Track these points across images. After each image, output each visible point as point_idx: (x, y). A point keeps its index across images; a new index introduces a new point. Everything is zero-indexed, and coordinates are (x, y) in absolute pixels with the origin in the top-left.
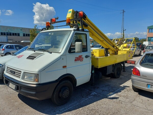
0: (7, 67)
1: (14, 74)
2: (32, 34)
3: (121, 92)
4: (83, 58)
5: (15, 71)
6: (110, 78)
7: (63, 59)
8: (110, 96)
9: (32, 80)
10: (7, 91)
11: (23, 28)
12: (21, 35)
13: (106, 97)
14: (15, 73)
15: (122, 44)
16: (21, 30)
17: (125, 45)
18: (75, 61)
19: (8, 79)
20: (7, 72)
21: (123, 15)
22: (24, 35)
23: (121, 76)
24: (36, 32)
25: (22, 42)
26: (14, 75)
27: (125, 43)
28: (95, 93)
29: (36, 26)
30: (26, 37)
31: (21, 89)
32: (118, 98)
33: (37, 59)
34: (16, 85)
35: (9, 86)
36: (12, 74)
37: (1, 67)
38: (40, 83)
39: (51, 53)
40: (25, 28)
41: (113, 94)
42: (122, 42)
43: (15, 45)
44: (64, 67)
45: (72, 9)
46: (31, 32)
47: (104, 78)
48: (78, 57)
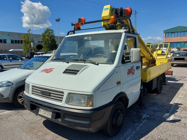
0: (33, 87)
1: (48, 97)
2: (24, 41)
3: (177, 111)
4: (134, 70)
5: (51, 92)
6: (156, 94)
7: (117, 72)
8: (168, 119)
9: (81, 103)
10: (23, 119)
11: (10, 33)
12: (9, 41)
13: (165, 120)
14: (51, 95)
15: (155, 51)
16: (8, 35)
17: (160, 52)
18: (128, 74)
19: (36, 103)
20: (33, 93)
21: (136, 17)
22: (12, 42)
23: (163, 91)
24: (30, 38)
25: (11, 50)
26: (50, 97)
27: (159, 49)
28: (145, 115)
29: (30, 30)
30: (15, 45)
31: (64, 117)
32: (180, 120)
33: (81, 73)
34: (53, 112)
35: (39, 113)
36: (44, 96)
37: (10, 86)
38: (94, 107)
39: (98, 65)
40: (13, 33)
41: (170, 116)
42: (155, 48)
43: (8, 55)
44: (119, 83)
45: (110, 5)
46: (23, 38)
47: (150, 95)
48: (130, 68)
